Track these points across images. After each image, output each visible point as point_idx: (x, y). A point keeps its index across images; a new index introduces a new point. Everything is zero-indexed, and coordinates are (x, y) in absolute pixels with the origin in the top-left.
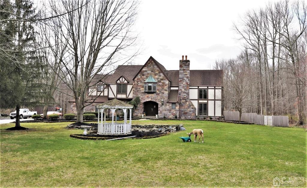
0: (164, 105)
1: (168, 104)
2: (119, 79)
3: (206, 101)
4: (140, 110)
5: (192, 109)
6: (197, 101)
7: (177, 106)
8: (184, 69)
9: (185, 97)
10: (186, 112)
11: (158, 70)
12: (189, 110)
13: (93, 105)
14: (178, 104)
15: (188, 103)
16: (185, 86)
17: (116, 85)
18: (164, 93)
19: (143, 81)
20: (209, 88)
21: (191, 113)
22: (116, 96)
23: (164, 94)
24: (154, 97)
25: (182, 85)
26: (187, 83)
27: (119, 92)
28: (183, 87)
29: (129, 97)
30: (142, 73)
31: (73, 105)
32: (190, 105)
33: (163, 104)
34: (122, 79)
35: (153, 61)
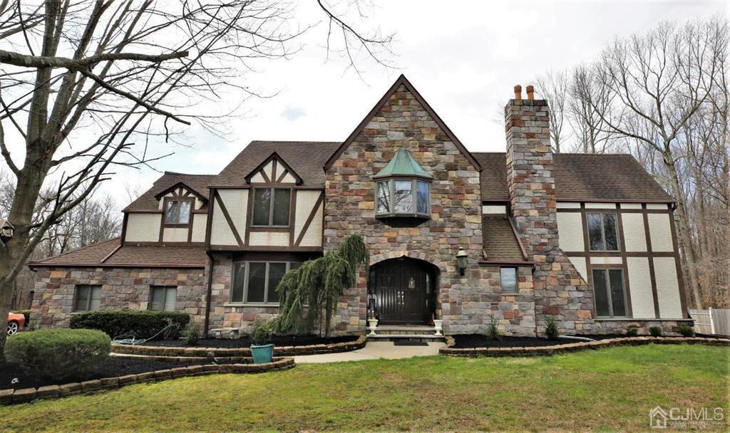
0: (466, 274)
1: (483, 271)
2: (260, 169)
3: (617, 260)
4: (358, 298)
5: (578, 289)
6: (583, 259)
7: (524, 280)
8: (532, 130)
9: (543, 241)
10: (552, 304)
11: (433, 129)
12: (565, 295)
13: (139, 282)
14: (529, 270)
15: (556, 267)
16: (542, 198)
17: (246, 193)
18: (466, 224)
19: (370, 173)
20: (623, 207)
21: (572, 307)
22: (243, 239)
23: (463, 227)
24: (419, 238)
25: (528, 193)
26: (547, 187)
27: (257, 221)
28: (534, 202)
29: (302, 244)
30: (366, 140)
31: (48, 281)
32: (567, 276)
33: (461, 272)
34: (274, 167)
35: (409, 96)
